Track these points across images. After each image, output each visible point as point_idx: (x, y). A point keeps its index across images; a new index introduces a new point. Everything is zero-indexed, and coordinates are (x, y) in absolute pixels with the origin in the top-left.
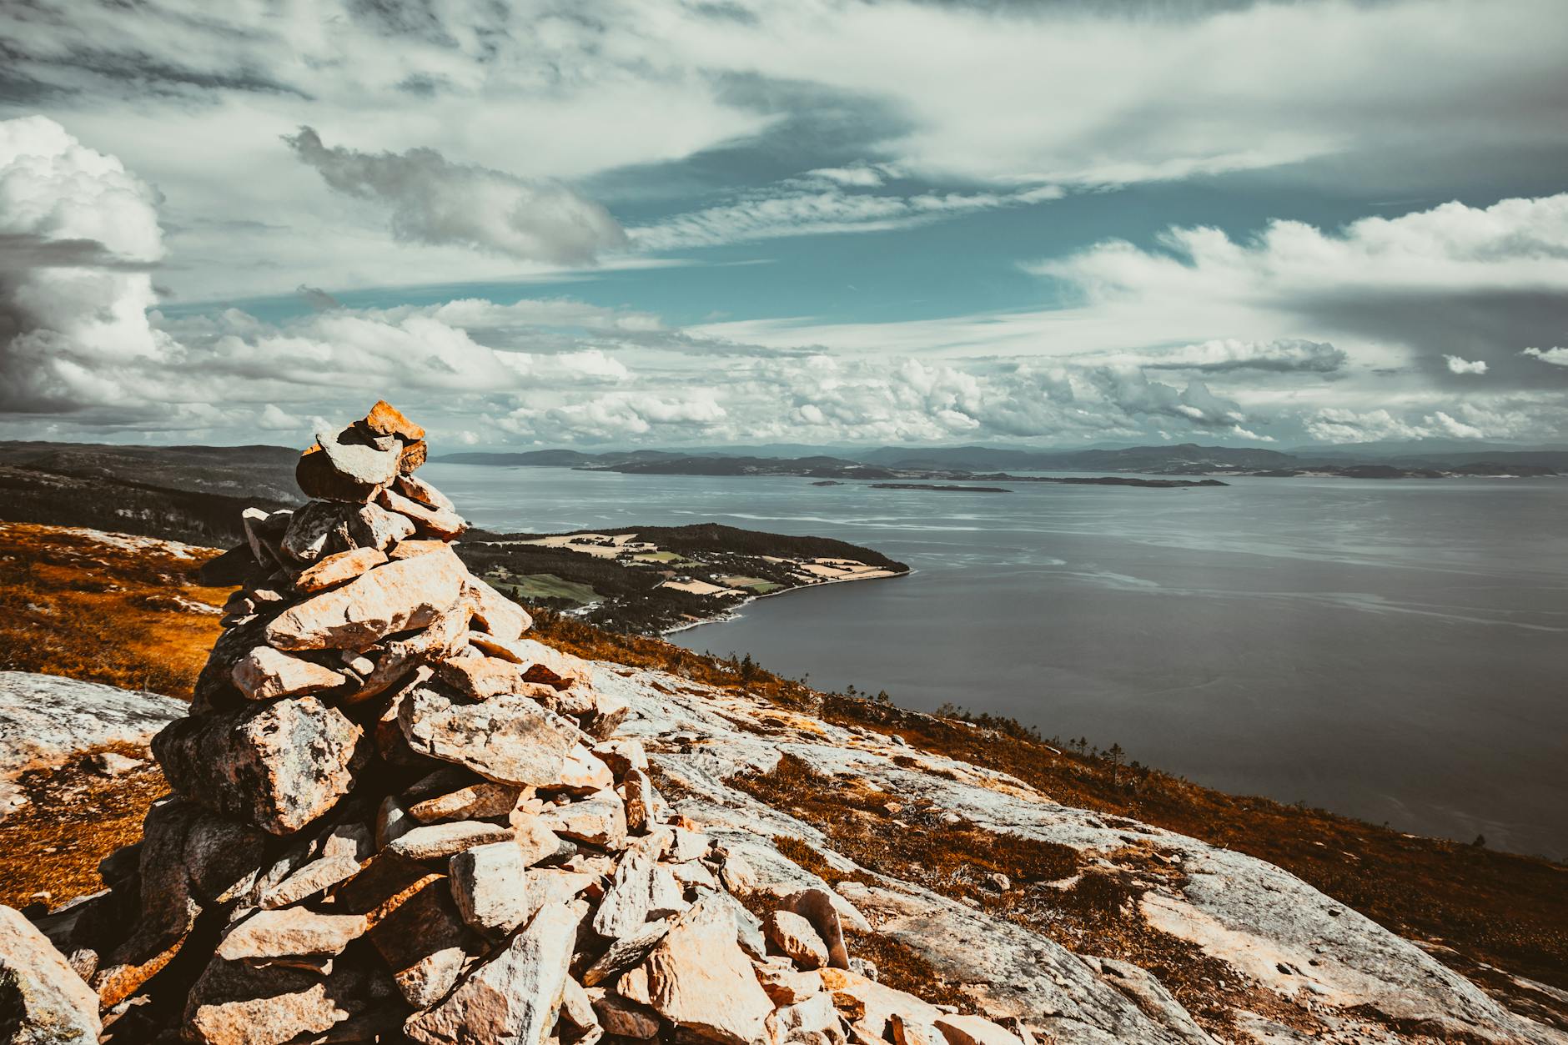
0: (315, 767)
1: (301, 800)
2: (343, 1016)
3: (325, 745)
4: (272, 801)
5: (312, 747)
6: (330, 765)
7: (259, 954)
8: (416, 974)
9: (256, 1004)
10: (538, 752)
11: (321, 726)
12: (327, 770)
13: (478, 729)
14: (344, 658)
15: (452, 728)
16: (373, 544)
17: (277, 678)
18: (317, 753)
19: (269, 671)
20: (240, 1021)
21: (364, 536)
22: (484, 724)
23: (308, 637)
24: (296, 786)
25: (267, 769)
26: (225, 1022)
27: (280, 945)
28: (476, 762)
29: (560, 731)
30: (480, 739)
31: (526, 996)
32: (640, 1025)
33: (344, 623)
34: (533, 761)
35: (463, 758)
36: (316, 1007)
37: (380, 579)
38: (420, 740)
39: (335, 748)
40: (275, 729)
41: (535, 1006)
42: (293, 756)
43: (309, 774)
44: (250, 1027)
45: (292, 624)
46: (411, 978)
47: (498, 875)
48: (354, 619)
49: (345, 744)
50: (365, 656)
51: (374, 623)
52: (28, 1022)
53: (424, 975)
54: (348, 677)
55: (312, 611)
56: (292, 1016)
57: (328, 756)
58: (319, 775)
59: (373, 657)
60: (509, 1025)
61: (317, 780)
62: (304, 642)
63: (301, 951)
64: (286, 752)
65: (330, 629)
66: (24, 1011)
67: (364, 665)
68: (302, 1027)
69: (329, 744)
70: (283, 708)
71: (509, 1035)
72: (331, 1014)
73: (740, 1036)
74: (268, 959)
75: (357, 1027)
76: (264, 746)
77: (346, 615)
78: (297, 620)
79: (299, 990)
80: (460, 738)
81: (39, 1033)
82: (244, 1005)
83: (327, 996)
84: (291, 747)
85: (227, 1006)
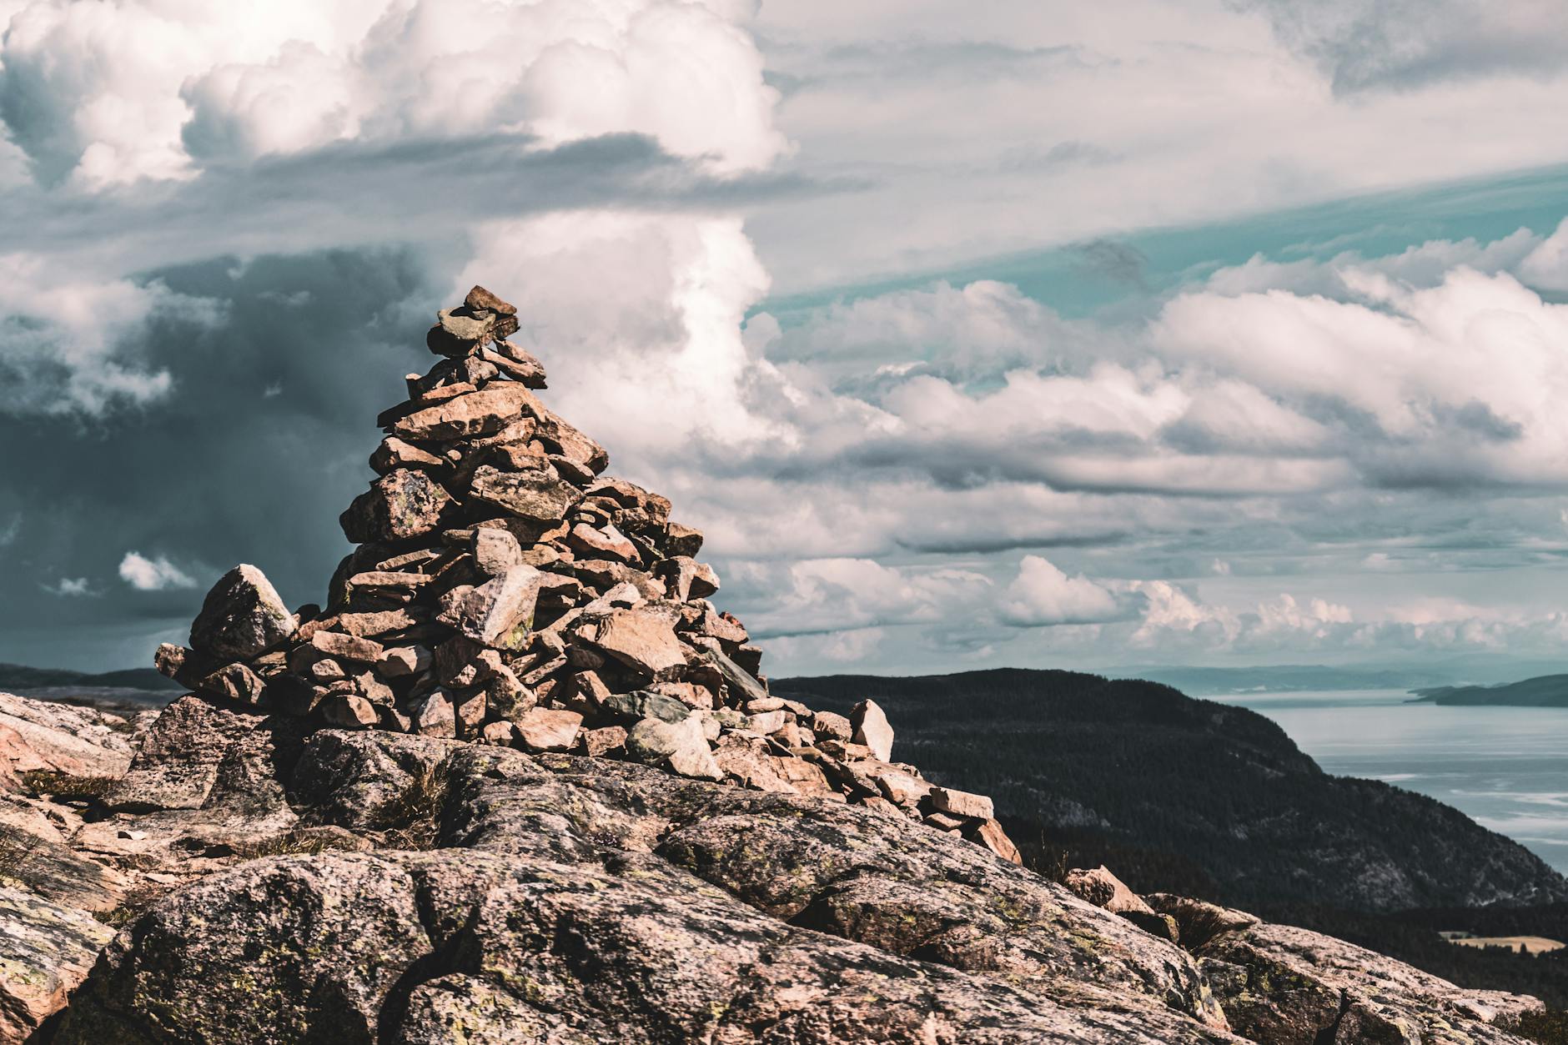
0: (416, 506)
1: (406, 522)
2: (413, 622)
3: (425, 497)
4: (389, 519)
5: (415, 494)
6: (426, 508)
7: (370, 584)
8: (447, 595)
9: (370, 615)
10: (548, 501)
11: (423, 485)
12: (424, 509)
13: (511, 485)
14: (443, 450)
15: (495, 484)
16: (468, 381)
17: (397, 453)
18: (419, 499)
19: (393, 449)
20: (361, 622)
21: (464, 377)
22: (516, 482)
23: (417, 431)
24: (404, 514)
25: (387, 501)
26: (354, 621)
27: (381, 580)
28: (506, 502)
29: (567, 491)
30: (511, 491)
31: (494, 596)
32: (591, 658)
33: (439, 422)
34: (544, 505)
35: (499, 500)
36: (399, 618)
37: (468, 400)
38: (476, 490)
39: (431, 500)
40: (393, 481)
41: (498, 600)
42: (404, 497)
43: (412, 510)
44: (366, 625)
45: (409, 424)
46: (445, 598)
47: (492, 542)
48: (444, 420)
49: (439, 499)
50: (456, 449)
51: (457, 423)
52: (260, 602)
53: (451, 596)
54: (444, 461)
55: (421, 416)
56: (387, 621)
57: (426, 503)
58: (419, 512)
59: (460, 449)
60: (484, 609)
61: (417, 514)
62: (415, 433)
63: (391, 583)
64: (399, 494)
65: (430, 426)
66: (258, 597)
67: (455, 454)
68: (391, 626)
69: (428, 497)
70: (400, 472)
71: (483, 613)
72: (407, 621)
73: (649, 665)
74: (375, 586)
75: (419, 629)
76: (386, 489)
77: (441, 418)
78: (412, 421)
79: (392, 610)
80: (499, 489)
81: (265, 610)
82: (364, 615)
83: (405, 614)
84: (402, 493)
85: (355, 615)
